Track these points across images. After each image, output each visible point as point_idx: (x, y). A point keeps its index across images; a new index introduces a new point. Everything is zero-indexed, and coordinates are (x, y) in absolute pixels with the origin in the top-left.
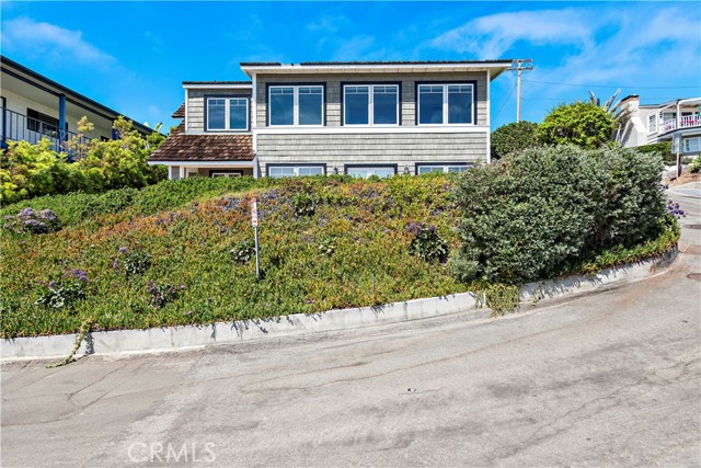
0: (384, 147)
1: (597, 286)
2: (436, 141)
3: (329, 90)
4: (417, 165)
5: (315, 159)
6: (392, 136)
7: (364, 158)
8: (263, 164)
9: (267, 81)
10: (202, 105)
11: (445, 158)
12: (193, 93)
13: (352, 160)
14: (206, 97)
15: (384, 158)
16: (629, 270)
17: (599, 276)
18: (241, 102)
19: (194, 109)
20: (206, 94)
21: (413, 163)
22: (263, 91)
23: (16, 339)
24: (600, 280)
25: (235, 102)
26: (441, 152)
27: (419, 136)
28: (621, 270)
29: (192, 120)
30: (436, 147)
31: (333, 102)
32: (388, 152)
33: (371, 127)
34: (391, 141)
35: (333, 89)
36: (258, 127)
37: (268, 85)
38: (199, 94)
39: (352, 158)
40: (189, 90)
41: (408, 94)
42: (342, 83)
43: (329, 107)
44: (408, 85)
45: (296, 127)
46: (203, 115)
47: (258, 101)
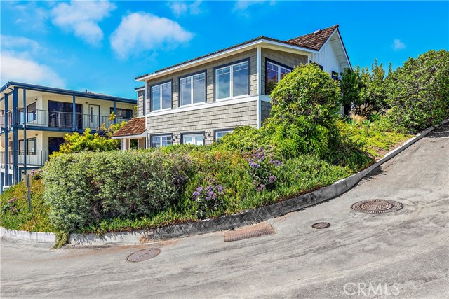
0: (198, 119)
1: (104, 243)
2: (226, 112)
4: (215, 131)
5: (168, 131)
6: (202, 111)
7: (189, 128)
8: (149, 135)
9: (150, 84)
10: (143, 99)
11: (230, 124)
12: (140, 94)
15: (198, 127)
16: (124, 237)
17: (106, 237)
19: (140, 103)
20: (144, 93)
21: (212, 130)
22: (149, 91)
24: (106, 239)
26: (228, 120)
27: (216, 109)
28: (119, 235)
30: (225, 116)
31: (175, 92)
32: (200, 123)
33: (192, 106)
34: (201, 115)
35: (175, 83)
36: (148, 113)
37: (150, 86)
38: (142, 93)
39: (183, 129)
40: (139, 92)
41: (210, 78)
42: (179, 78)
43: (174, 95)
44: (210, 72)
45: (160, 112)
46: (143, 105)
47: (147, 97)
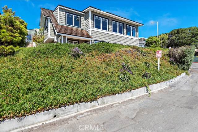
5: (106, 41)
6: (122, 37)
8: (93, 40)
10: (65, 15)
12: (61, 10)
13: (114, 42)
14: (66, 12)
18: (78, 17)
19: (62, 16)
22: (93, 17)
23: (131, 91)
27: (127, 38)
29: (61, 19)
30: (130, 41)
32: (121, 41)
33: (118, 34)
35: (110, 21)
36: (91, 28)
37: (94, 15)
38: (64, 11)
40: (60, 8)
41: (125, 27)
42: (112, 20)
43: (109, 26)
44: (125, 25)
45: (101, 30)
46: (65, 18)
47: (92, 19)
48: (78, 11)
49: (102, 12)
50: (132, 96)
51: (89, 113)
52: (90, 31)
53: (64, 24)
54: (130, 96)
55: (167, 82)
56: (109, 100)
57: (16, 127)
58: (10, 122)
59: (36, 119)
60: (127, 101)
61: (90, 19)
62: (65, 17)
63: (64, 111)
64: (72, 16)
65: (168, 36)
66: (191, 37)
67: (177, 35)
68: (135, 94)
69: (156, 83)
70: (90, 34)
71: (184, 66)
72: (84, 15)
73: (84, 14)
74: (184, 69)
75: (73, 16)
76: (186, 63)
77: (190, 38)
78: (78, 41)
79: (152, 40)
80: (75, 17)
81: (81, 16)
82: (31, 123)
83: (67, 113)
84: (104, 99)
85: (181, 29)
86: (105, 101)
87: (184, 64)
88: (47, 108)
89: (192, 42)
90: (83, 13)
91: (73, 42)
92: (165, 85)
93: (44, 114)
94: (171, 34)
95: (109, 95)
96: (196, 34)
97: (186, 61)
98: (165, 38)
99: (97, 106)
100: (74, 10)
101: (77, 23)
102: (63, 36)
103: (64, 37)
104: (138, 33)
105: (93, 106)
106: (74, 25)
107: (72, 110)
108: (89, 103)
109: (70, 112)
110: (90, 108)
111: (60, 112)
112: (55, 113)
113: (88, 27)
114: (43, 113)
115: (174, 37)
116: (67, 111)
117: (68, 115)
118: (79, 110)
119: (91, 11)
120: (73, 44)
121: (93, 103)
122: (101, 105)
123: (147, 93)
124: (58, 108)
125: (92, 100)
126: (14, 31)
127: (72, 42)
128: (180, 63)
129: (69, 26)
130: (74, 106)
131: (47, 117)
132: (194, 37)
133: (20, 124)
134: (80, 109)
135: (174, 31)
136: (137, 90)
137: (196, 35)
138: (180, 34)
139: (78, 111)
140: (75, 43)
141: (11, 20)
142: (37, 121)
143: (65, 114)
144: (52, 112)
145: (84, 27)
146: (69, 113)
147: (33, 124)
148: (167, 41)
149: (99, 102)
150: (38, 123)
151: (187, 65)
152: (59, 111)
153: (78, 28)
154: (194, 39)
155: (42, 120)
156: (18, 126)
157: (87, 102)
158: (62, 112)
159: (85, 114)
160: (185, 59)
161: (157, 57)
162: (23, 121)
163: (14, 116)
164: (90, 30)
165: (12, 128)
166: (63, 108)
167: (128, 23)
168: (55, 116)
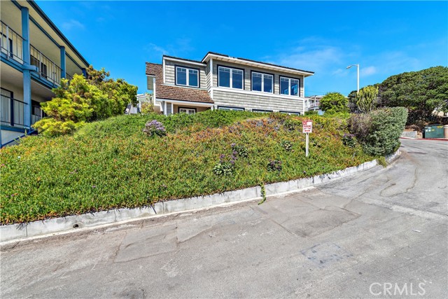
0: (268, 102)
2: (287, 102)
3: (246, 73)
5: (240, 106)
6: (271, 98)
7: (260, 107)
8: (216, 106)
9: (218, 63)
10: (174, 70)
11: (289, 110)
12: (168, 62)
13: (256, 107)
14: (175, 66)
15: (268, 107)
18: (195, 72)
19: (168, 72)
20: (176, 64)
21: (279, 111)
22: (216, 68)
23: (225, 193)
25: (192, 71)
26: (288, 107)
27: (281, 99)
29: (168, 77)
31: (248, 79)
32: (269, 105)
33: (262, 93)
34: (271, 100)
35: (247, 73)
36: (214, 86)
37: (218, 65)
38: (172, 63)
40: (166, 60)
41: (277, 80)
42: (251, 71)
43: (246, 81)
44: (277, 76)
45: (231, 89)
46: (174, 75)
47: (214, 73)
48: (194, 61)
49: (231, 59)
50: (226, 202)
51: (130, 225)
52: (212, 92)
53: (173, 85)
54: (224, 201)
55: (316, 178)
56: (176, 206)
57: (15, 235)
58: (6, 229)
59: (46, 227)
60: (209, 210)
61: (211, 72)
62: (174, 73)
63: (90, 218)
64: (185, 70)
65: (377, 90)
66: (426, 88)
67: (395, 86)
68: (233, 198)
69: (286, 181)
70: (212, 96)
71: (373, 148)
72: (205, 67)
73: (205, 65)
74: (373, 154)
75: (187, 70)
76: (379, 141)
77: (423, 90)
78: (196, 109)
79: (330, 99)
80: (190, 71)
81: (199, 70)
82: (37, 232)
83: (96, 222)
84: (166, 205)
85: (406, 73)
86: (169, 207)
87: (373, 145)
88: (63, 213)
89: (428, 99)
90: (202, 65)
91: (187, 110)
92: (309, 184)
93: (58, 222)
94: (384, 86)
95: (178, 197)
96: (438, 82)
97: (378, 139)
98: (370, 94)
99: (152, 215)
100: (187, 60)
101: (194, 81)
102: (167, 103)
103: (169, 104)
104: (303, 89)
105: (145, 215)
106: (188, 84)
107: (106, 218)
108: (137, 210)
109: (101, 221)
110: (139, 217)
111: (85, 220)
112: (76, 221)
113: (209, 87)
114: (56, 219)
115: (390, 91)
116: (95, 220)
117: (98, 225)
118: (118, 219)
119: (213, 60)
120: (187, 112)
121: (145, 210)
122: (160, 213)
123: (262, 198)
124: (80, 214)
125: (141, 205)
126: (82, 99)
127: (185, 111)
128: (367, 141)
129: (180, 86)
130: (108, 212)
131: (62, 226)
132: (434, 88)
133: (21, 233)
134: (120, 217)
135: (391, 79)
136: (239, 191)
137: (440, 83)
138: (403, 84)
139: (116, 221)
140: (190, 111)
141: (81, 85)
142: (46, 231)
143: (92, 223)
144: (71, 220)
145: (204, 87)
146: (100, 223)
147: (41, 234)
148: (376, 100)
149: (157, 208)
150: (47, 233)
151: (381, 146)
152: (82, 218)
153: (195, 88)
154: (433, 91)
155: (55, 229)
156: (18, 235)
157: (133, 207)
158: (88, 221)
159: (122, 226)
160: (375, 135)
161: (304, 132)
162: (25, 229)
163: (12, 221)
164: (212, 89)
165: (9, 236)
166: (90, 214)
167: (283, 72)
168: (77, 226)
